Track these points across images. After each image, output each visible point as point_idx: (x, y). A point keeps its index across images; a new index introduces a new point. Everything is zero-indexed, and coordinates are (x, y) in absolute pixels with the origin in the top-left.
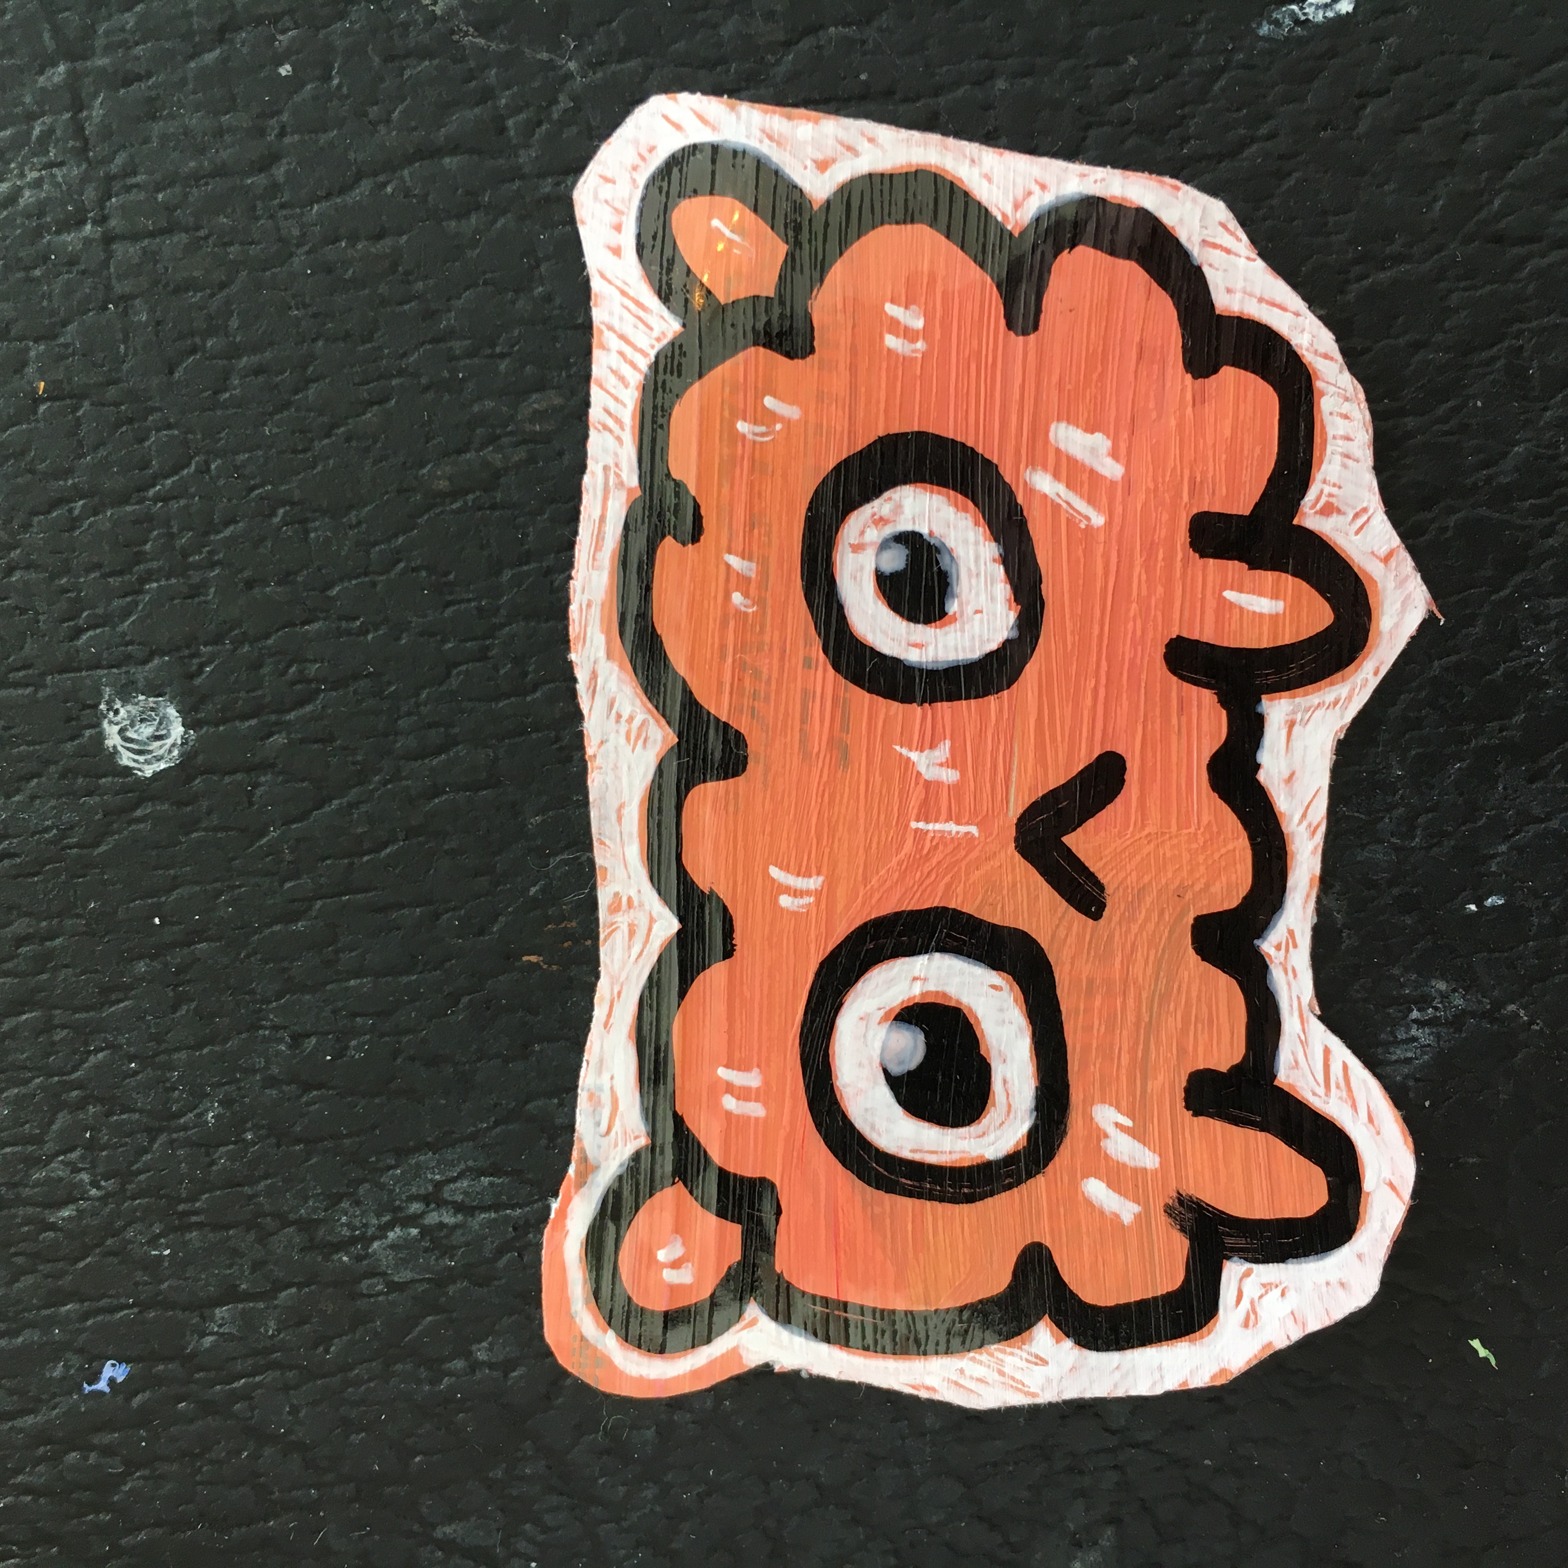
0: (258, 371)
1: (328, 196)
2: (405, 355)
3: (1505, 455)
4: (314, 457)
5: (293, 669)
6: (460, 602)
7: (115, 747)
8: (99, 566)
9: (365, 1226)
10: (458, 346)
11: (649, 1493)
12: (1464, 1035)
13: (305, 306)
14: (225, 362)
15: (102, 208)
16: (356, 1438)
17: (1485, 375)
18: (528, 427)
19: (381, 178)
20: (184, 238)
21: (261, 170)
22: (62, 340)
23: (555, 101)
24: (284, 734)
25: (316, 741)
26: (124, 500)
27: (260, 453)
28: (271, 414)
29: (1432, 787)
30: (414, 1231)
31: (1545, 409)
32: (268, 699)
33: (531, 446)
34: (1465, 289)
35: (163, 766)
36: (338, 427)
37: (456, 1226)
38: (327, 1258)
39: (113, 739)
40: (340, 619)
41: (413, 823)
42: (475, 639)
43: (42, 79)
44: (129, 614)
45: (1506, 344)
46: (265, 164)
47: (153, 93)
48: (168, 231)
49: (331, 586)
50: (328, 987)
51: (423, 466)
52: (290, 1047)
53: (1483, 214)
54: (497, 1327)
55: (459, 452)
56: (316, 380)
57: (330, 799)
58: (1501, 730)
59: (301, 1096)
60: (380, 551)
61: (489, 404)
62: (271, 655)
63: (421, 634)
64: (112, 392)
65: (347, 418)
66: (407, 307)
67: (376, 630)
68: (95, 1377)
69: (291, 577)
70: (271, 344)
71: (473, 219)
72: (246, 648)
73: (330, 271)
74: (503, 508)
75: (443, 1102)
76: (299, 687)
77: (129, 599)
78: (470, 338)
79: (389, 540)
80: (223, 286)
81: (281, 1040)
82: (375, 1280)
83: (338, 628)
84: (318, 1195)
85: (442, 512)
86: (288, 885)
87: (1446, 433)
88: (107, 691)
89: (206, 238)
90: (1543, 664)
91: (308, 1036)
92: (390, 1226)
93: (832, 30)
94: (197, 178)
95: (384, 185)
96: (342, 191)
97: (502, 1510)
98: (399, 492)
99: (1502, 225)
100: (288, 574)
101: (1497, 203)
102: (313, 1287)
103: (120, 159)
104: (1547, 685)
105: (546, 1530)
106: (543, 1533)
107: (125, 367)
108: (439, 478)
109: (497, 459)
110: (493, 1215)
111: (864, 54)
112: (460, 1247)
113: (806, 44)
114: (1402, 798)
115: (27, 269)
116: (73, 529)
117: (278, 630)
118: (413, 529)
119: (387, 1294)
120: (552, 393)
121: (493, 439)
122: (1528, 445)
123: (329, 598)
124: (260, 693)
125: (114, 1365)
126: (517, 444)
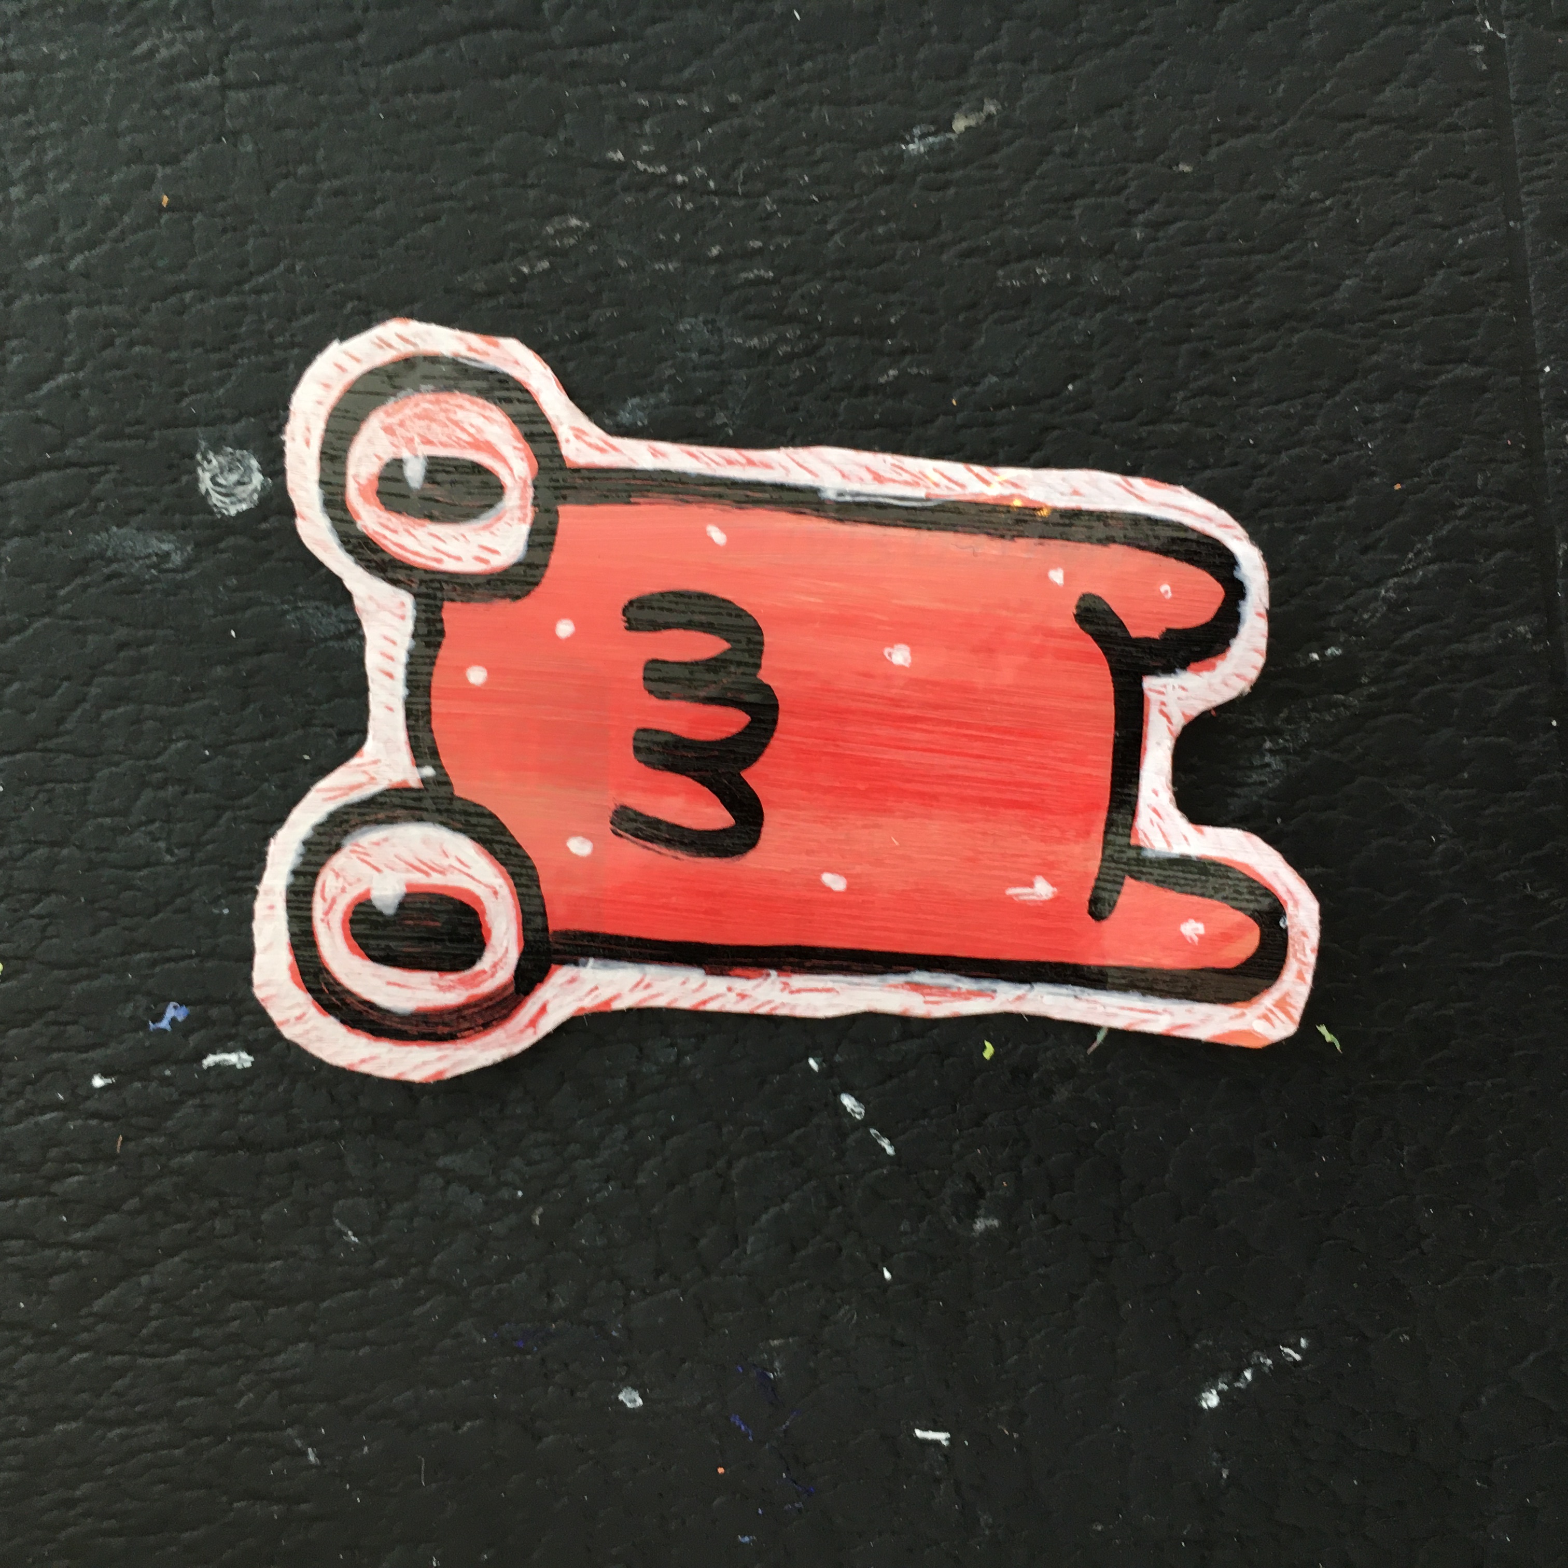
1: (400, 57)
2: (454, 184)
3: (1338, 286)
4: (378, 262)
7: (207, 490)
8: (202, 344)
10: (497, 178)
11: (619, 1134)
12: (1309, 763)
15: (222, 62)
17: (1321, 222)
18: (550, 243)
19: (442, 46)
20: (284, 88)
21: (347, 37)
22: (183, 165)
26: (224, 291)
27: (336, 257)
28: (346, 227)
31: (1370, 251)
33: (553, 258)
34: (1304, 154)
35: (244, 507)
36: (399, 239)
39: (205, 483)
44: (224, 384)
45: (1338, 198)
46: (352, 32)
48: (272, 82)
53: (1317, 95)
56: (383, 201)
64: (221, 206)
65: (406, 232)
66: (458, 146)
68: (159, 1017)
70: (349, 172)
71: (514, 79)
77: (225, 371)
78: (506, 171)
80: (313, 126)
87: (1288, 269)
88: (203, 444)
89: (302, 88)
90: (1371, 457)
94: (297, 41)
95: (444, 51)
96: (411, 54)
97: (495, 1145)
99: (1333, 103)
101: (1328, 87)
104: (1372, 474)
105: (531, 1163)
106: (529, 1165)
107: (233, 187)
108: (478, 282)
115: (159, 108)
116: (183, 313)
121: (522, 251)
125: (175, 1007)
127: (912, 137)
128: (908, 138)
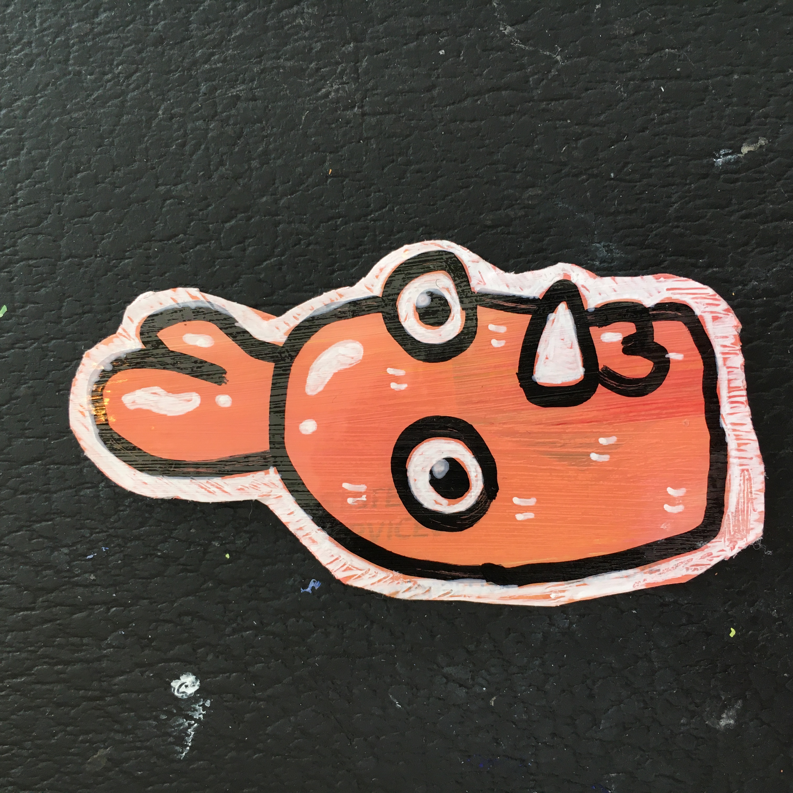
0: (418, 172)
1: (453, 103)
2: (478, 169)
4: (437, 208)
8: (344, 245)
11: (537, 662)
13: (440, 147)
14: (405, 167)
15: (362, 102)
16: (414, 624)
18: (526, 202)
19: (476, 98)
20: (394, 116)
21: (427, 91)
22: (340, 153)
23: (549, 72)
26: (358, 219)
27: (415, 204)
28: (421, 189)
33: (526, 210)
36: (448, 196)
43: (344, 48)
44: (355, 266)
46: (429, 89)
47: (388, 58)
48: (388, 113)
51: (481, 214)
55: (496, 210)
56: (441, 177)
61: (511, 191)
64: (358, 176)
65: (452, 193)
66: (481, 150)
68: (306, 586)
70: (424, 161)
71: (512, 116)
73: (451, 133)
74: (513, 234)
77: (356, 260)
78: (505, 164)
80: (408, 136)
85: (487, 234)
89: (403, 117)
93: (667, 50)
94: (402, 92)
95: (477, 100)
96: (460, 102)
97: (473, 663)
98: (471, 224)
103: (371, 84)
105: (491, 674)
107: (365, 166)
108: (488, 220)
109: (512, 213)
111: (680, 60)
113: (655, 55)
115: (329, 124)
116: (336, 229)
118: (475, 240)
120: (537, 189)
121: (511, 206)
125: (314, 582)
126: (521, 209)
127: (720, 155)
128: (717, 155)
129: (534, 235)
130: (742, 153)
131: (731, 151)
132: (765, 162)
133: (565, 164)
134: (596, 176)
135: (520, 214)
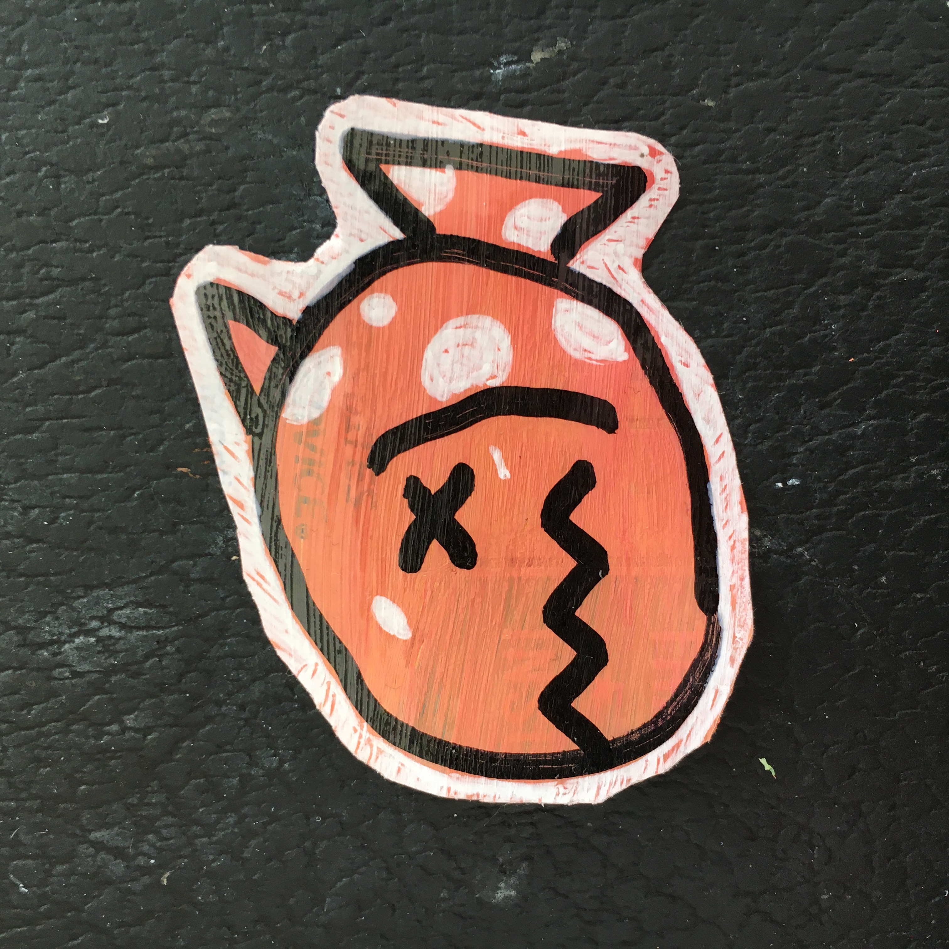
0: (38, 79)
2: (131, 77)
3: (819, 203)
4: (68, 136)
5: (43, 271)
6: (155, 237)
9: (60, 633)
10: (166, 74)
11: (231, 820)
12: (769, 565)
13: (71, 40)
16: (43, 771)
17: (810, 152)
18: (207, 129)
24: (34, 312)
25: (54, 318)
27: (34, 131)
28: (43, 107)
29: (759, 407)
30: (92, 640)
31: (846, 177)
32: (25, 289)
33: (208, 142)
34: (801, 98)
36: (85, 118)
37: (120, 638)
38: (33, 653)
40: (76, 240)
41: (114, 376)
42: (162, 261)
45: (825, 134)
49: (71, 220)
50: (50, 477)
51: (137, 147)
52: (21, 514)
53: (815, 52)
54: (141, 706)
55: (162, 141)
56: (74, 88)
57: (60, 356)
58: (805, 375)
59: (26, 546)
60: (106, 200)
62: (29, 260)
63: (128, 256)
65: (91, 113)
66: (136, 47)
67: (99, 250)
69: (47, 212)
70: (47, 63)
72: (14, 255)
74: (188, 179)
75: (118, 557)
76: (46, 282)
78: (174, 69)
79: (112, 193)
81: (15, 509)
82: (65, 669)
83: (75, 247)
84: (32, 611)
85: (148, 179)
86: (28, 409)
87: (783, 187)
90: (834, 336)
91: (34, 508)
92: (76, 635)
97: (135, 825)
98: (122, 163)
99: (827, 59)
100: (45, 209)
101: (824, 46)
102: (24, 671)
104: (835, 349)
105: (163, 839)
106: (160, 840)
108: (148, 157)
109: (186, 148)
110: (145, 633)
112: (121, 652)
114: (741, 412)
117: (36, 245)
118: (128, 188)
119: (72, 678)
120: (224, 110)
121: (184, 135)
122: (835, 198)
123: (70, 227)
124: (20, 284)
126: (200, 140)
127: (500, 64)
128: (496, 64)
129: (220, 181)
130: (532, 62)
131: (516, 58)
132: (565, 76)
133: (266, 72)
134: (315, 92)
135: (198, 148)
